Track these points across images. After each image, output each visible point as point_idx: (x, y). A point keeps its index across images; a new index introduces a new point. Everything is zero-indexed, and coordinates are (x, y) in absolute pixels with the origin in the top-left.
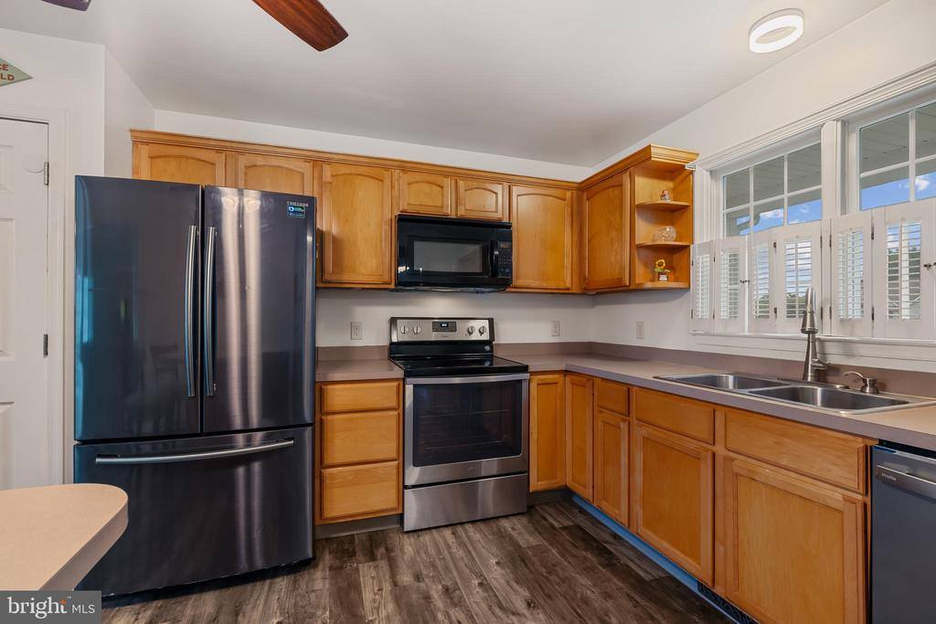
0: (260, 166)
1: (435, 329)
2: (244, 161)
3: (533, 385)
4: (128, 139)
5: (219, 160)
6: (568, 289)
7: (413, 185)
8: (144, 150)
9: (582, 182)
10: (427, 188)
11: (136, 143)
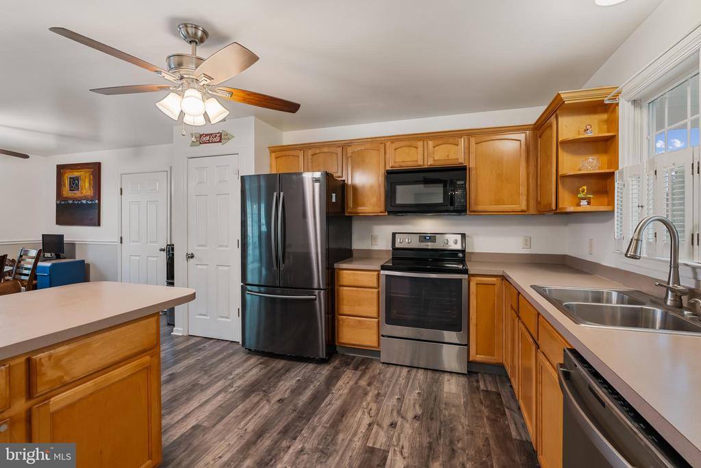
0: (319, 153)
1: (421, 241)
2: (310, 152)
3: (473, 285)
4: (268, 151)
5: (301, 154)
6: (525, 211)
7: (398, 150)
8: (273, 154)
9: (535, 124)
10: (406, 149)
11: (272, 152)
